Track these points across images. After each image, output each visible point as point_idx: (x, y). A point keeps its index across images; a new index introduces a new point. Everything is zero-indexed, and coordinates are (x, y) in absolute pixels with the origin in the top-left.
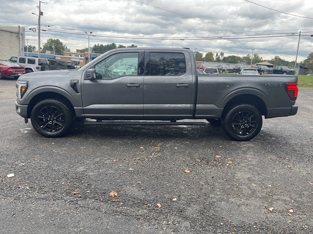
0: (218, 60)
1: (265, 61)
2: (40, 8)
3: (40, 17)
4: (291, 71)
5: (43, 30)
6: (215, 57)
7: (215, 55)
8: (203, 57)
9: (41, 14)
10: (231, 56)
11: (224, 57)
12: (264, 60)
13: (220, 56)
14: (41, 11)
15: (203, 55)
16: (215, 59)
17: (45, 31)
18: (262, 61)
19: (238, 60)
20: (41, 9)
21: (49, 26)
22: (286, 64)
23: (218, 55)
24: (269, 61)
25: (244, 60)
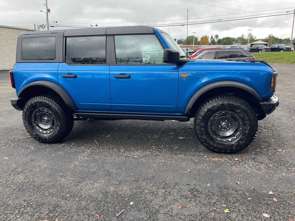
0: (213, 43)
1: (259, 40)
2: (47, 5)
3: (47, 14)
4: (288, 48)
5: (51, 26)
6: (210, 40)
7: (210, 38)
8: (198, 41)
9: (49, 11)
10: (225, 38)
11: (219, 40)
12: (257, 39)
13: (215, 39)
14: (48, 8)
15: (198, 39)
16: (210, 42)
17: (54, 27)
18: (257, 40)
19: (233, 41)
20: (48, 7)
21: (57, 22)
22: (280, 41)
23: (213, 38)
24: (263, 40)
25: (238, 40)
